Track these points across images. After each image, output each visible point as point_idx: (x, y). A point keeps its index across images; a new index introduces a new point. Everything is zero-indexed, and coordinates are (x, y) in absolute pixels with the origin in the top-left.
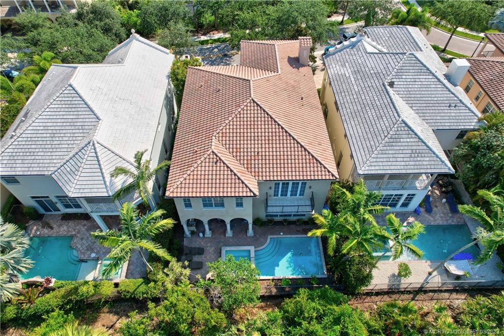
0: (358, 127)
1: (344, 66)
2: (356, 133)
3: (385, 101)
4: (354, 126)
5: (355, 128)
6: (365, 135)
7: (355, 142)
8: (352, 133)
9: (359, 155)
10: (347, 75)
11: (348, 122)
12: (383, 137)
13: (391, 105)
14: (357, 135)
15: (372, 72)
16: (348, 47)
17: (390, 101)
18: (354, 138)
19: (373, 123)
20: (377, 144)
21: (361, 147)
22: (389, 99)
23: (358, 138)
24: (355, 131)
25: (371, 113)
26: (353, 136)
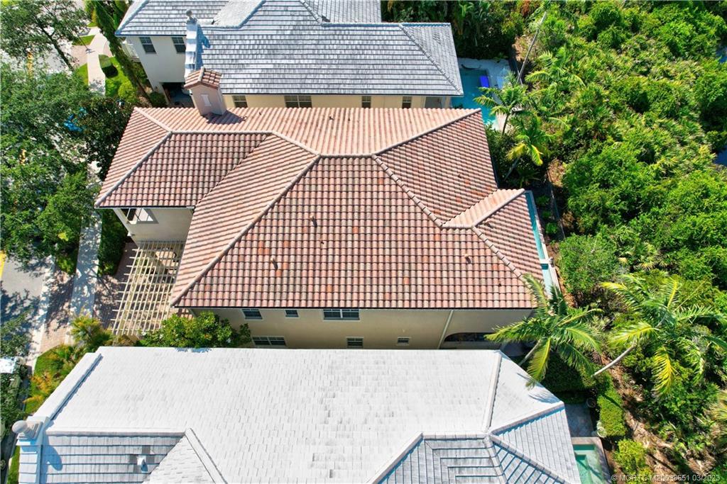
0: (385, 77)
1: (242, 67)
2: (396, 82)
3: (360, 33)
4: (382, 82)
5: (387, 82)
6: (404, 72)
7: (412, 87)
8: (393, 87)
9: (434, 87)
10: (271, 66)
11: (371, 87)
12: (420, 53)
13: (370, 28)
14: (400, 82)
15: (288, 32)
16: (200, 50)
17: (363, 28)
18: (403, 87)
19: (390, 57)
20: (428, 62)
21: (423, 82)
22: (358, 28)
23: (405, 82)
24: (391, 82)
25: (372, 55)
26: (398, 87)
